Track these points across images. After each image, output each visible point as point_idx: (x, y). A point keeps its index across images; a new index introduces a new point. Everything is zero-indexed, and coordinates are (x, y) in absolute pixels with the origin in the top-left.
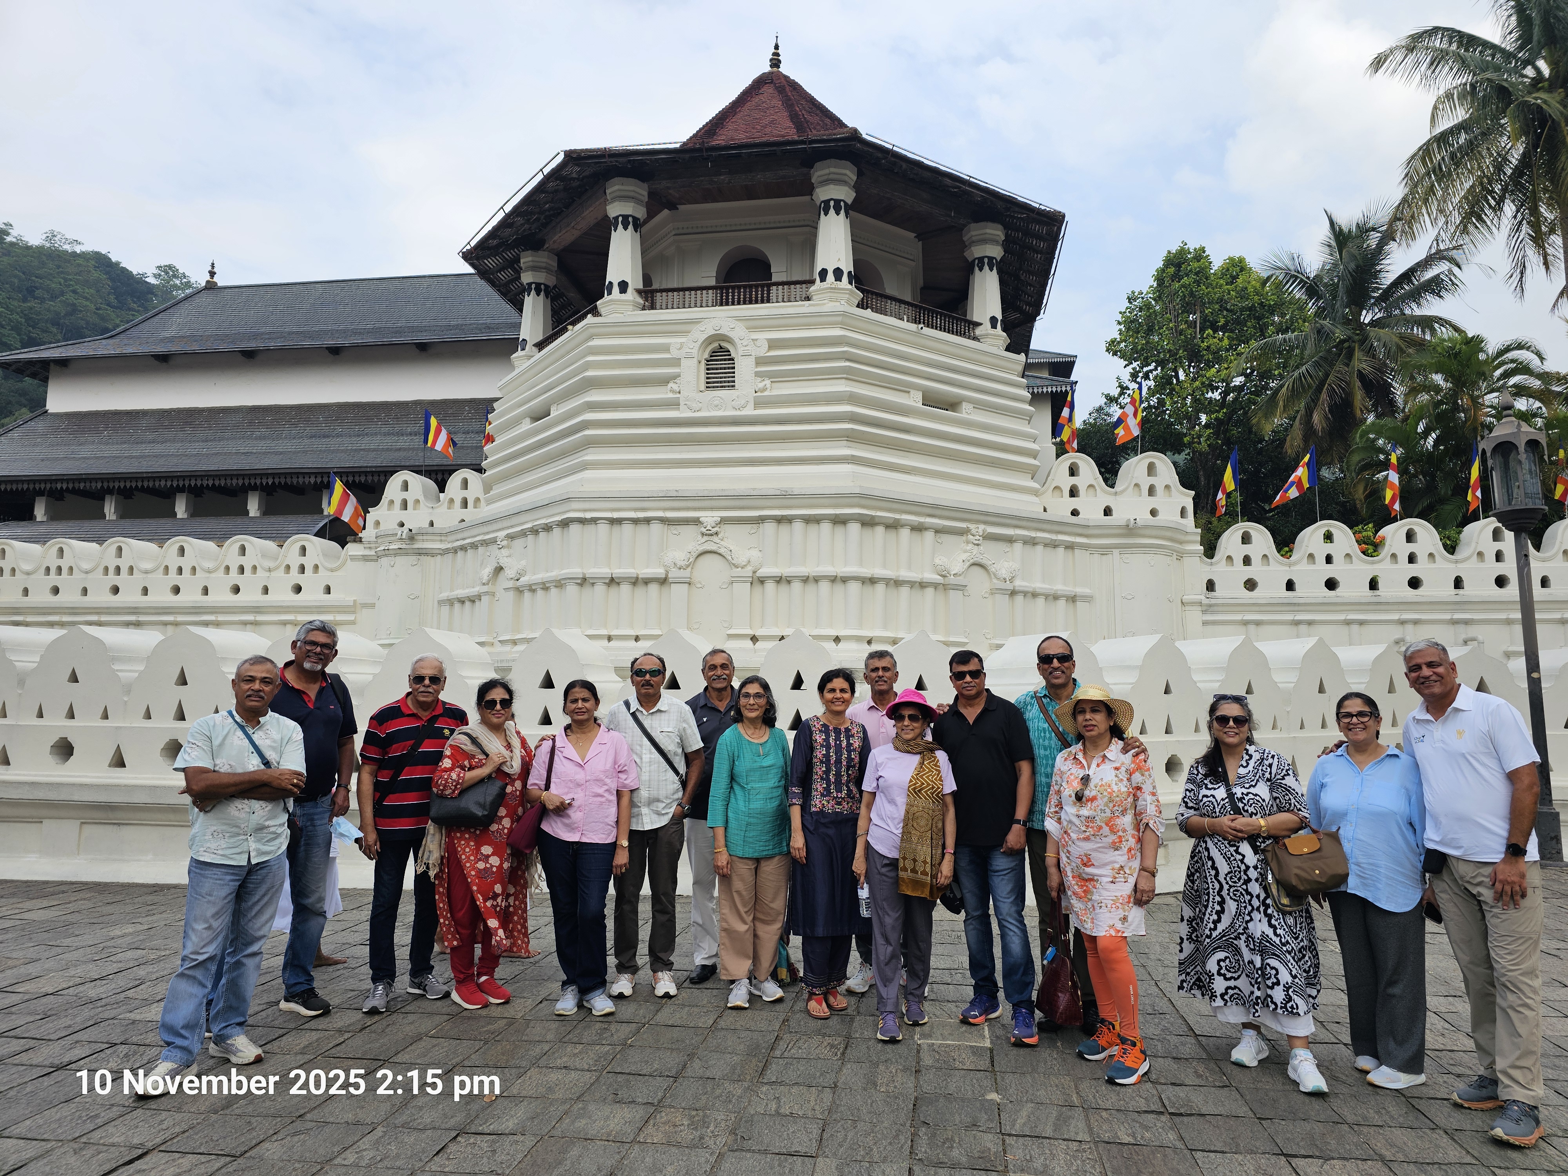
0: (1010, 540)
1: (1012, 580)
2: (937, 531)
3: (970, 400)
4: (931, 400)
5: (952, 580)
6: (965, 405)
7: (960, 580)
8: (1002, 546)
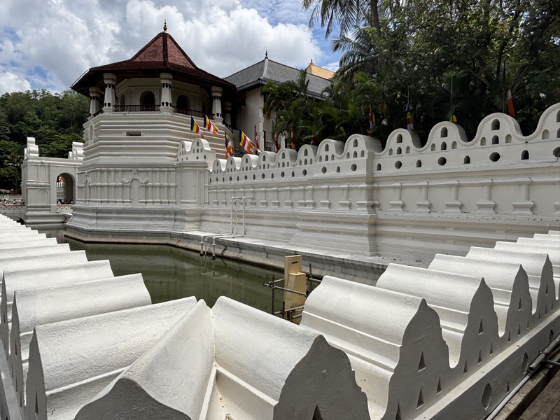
0: (147, 172)
1: (146, 183)
2: (123, 171)
3: (143, 131)
4: (129, 134)
5: (125, 184)
6: (142, 134)
7: (129, 184)
8: (145, 174)
